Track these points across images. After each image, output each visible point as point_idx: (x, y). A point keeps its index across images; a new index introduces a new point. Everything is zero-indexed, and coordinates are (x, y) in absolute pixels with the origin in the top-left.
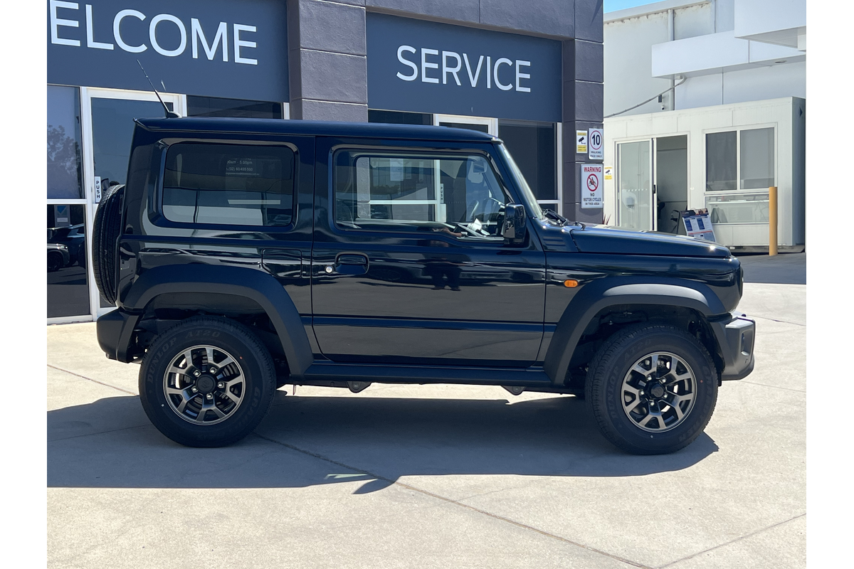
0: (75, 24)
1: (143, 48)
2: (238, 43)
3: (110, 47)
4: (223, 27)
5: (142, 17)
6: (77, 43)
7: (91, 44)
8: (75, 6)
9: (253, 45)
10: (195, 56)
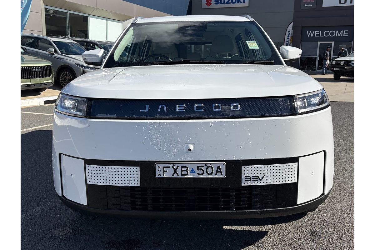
0: (318, 34)
1: (328, 36)
2: (344, 33)
3: (323, 36)
4: (342, 31)
5: (328, 31)
6: (318, 36)
7: (320, 36)
8: (319, 31)
9: (347, 33)
10: (336, 36)
